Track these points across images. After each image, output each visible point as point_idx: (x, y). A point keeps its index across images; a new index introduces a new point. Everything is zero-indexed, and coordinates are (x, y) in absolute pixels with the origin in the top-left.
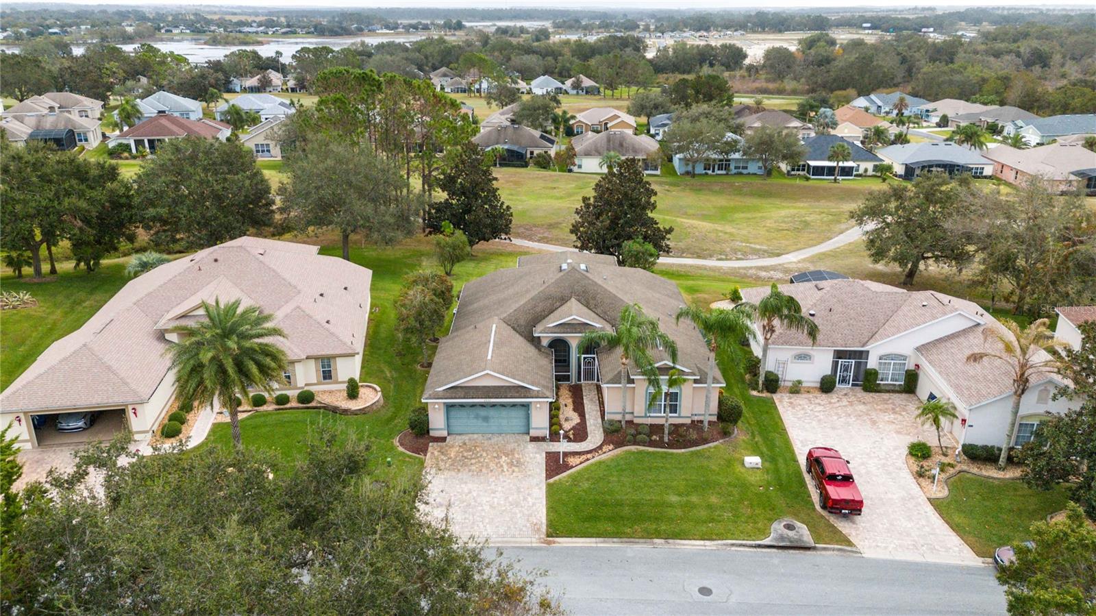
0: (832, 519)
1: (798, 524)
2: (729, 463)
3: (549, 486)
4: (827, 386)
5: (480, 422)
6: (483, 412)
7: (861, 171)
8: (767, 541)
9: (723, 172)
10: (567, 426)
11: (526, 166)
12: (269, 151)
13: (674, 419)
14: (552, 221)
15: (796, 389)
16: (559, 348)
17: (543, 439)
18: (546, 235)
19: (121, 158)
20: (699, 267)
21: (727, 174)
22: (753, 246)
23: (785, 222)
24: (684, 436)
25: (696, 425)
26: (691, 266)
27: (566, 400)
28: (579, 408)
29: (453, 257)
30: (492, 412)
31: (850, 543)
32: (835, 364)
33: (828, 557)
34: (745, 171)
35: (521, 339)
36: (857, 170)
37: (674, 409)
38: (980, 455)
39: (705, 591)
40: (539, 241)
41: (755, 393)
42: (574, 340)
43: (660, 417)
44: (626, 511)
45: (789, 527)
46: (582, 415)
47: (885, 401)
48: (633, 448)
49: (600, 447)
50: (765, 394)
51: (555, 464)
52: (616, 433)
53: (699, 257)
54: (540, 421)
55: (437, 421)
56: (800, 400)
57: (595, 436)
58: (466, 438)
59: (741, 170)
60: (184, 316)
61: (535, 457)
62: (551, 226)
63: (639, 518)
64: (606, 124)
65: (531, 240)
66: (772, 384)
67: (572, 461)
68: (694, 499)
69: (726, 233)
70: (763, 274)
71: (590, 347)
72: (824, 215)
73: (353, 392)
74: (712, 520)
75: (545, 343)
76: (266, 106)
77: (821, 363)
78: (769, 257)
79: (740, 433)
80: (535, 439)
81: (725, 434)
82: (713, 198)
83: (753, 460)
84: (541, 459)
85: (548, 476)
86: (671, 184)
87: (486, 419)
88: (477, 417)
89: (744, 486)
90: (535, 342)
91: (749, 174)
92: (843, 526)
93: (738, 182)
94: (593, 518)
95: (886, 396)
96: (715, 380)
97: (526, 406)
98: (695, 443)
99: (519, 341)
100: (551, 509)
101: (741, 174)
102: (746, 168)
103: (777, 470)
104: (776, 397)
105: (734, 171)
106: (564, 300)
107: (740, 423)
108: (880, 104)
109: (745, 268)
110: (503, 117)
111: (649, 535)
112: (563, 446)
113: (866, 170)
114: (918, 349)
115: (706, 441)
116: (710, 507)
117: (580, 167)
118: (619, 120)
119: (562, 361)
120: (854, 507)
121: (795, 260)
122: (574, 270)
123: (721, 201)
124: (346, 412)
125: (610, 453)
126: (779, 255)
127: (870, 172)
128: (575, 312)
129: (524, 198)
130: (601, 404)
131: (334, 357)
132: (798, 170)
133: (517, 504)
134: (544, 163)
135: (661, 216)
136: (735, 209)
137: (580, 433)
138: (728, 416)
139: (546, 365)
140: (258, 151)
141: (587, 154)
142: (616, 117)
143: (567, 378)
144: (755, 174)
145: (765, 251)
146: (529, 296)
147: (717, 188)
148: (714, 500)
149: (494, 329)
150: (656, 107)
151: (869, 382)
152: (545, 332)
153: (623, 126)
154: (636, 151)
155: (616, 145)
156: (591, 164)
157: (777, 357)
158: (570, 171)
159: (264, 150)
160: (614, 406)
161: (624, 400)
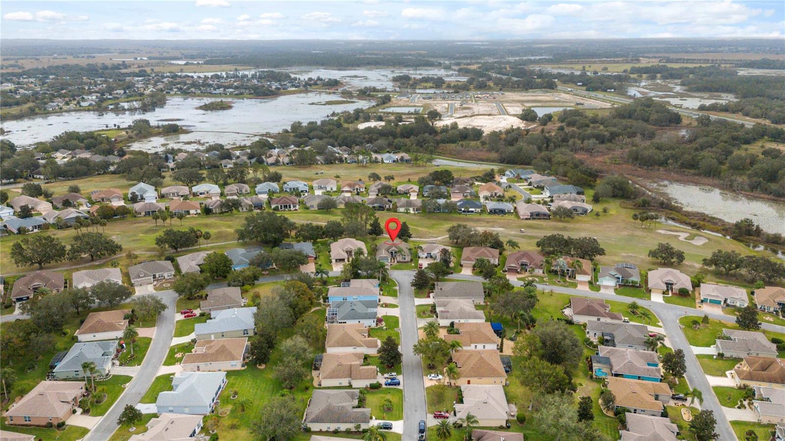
2: (410, 264)
4: (426, 258)
11: (384, 210)
13: (405, 261)
15: (422, 258)
16: (392, 253)
19: (279, 211)
20: (419, 240)
21: (439, 212)
24: (408, 262)
28: (394, 259)
29: (374, 239)
34: (445, 211)
37: (405, 259)
39: (404, 273)
42: (394, 252)
48: (400, 263)
52: (398, 262)
53: (419, 238)
57: (396, 262)
60: (346, 249)
63: (399, 269)
64: (409, 190)
65: (386, 234)
66: (419, 257)
68: (405, 267)
69: (429, 231)
71: (396, 253)
73: (367, 257)
74: (407, 269)
76: (299, 186)
77: (426, 255)
79: (413, 262)
81: (411, 262)
83: (413, 264)
86: (423, 216)
87: (383, 260)
89: (411, 266)
93: (441, 215)
96: (409, 256)
97: (388, 259)
99: (387, 252)
105: (442, 211)
106: (392, 247)
108: (514, 174)
109: (428, 241)
110: (375, 188)
114: (437, 253)
117: (399, 210)
118: (412, 190)
119: (392, 255)
123: (434, 222)
124: (367, 259)
125: (397, 264)
127: (480, 211)
128: (394, 248)
132: (460, 211)
134: (389, 210)
135: (411, 232)
136: (437, 224)
137: (394, 262)
138: (412, 260)
139: (390, 254)
141: (401, 207)
142: (412, 188)
144: (447, 212)
146: (388, 246)
147: (434, 218)
148: (407, 267)
149: (384, 250)
150: (427, 182)
151: (431, 257)
152: (390, 251)
153: (414, 191)
154: (414, 206)
155: (409, 204)
156: (402, 210)
157: (420, 254)
158: (396, 212)
159: (313, 206)
160: (398, 259)
161: (399, 258)
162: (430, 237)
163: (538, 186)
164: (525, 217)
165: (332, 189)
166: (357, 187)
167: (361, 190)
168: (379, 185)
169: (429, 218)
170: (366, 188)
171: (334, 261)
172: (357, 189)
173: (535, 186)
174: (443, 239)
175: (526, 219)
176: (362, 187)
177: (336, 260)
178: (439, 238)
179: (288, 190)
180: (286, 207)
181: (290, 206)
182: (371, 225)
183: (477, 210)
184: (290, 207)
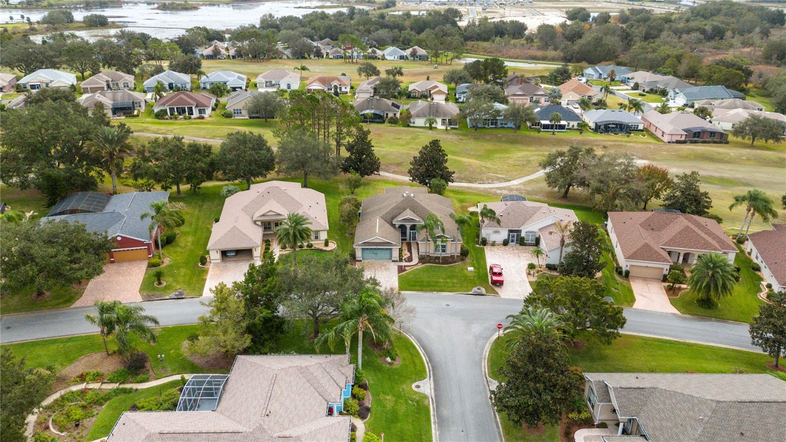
0: (494, 287)
1: (482, 288)
2: (462, 270)
3: (399, 276)
4: (505, 243)
5: (374, 255)
6: (375, 251)
7: (570, 126)
8: (470, 293)
9: (494, 126)
10: (405, 257)
11: (383, 122)
12: (241, 113)
13: (444, 255)
14: (399, 162)
15: (493, 244)
16: (402, 228)
17: (397, 261)
18: (396, 169)
19: (164, 119)
20: (469, 188)
21: (496, 128)
22: (498, 175)
23: (518, 160)
24: (446, 261)
25: (452, 257)
26: (465, 187)
27: (405, 248)
28: (410, 250)
29: (355, 185)
30: (378, 252)
31: (497, 293)
32: (509, 235)
33: (490, 298)
34: (506, 126)
35: (388, 224)
36: (568, 126)
37: (444, 251)
38: (551, 267)
39: (448, 305)
40: (392, 173)
41: (478, 246)
42: (408, 225)
43: (440, 254)
44: (425, 284)
45: (479, 289)
46: (411, 253)
47: (526, 249)
48: (429, 264)
49: (417, 264)
50: (482, 246)
51: (401, 269)
52: (423, 259)
53: (470, 182)
54: (396, 255)
55: (359, 254)
56: (494, 248)
57: (415, 260)
58: (369, 261)
59: (503, 125)
60: (263, 215)
61: (394, 267)
62: (399, 164)
63: (428, 286)
64: (430, 91)
65: (388, 172)
66: (484, 242)
67: (407, 268)
68: (448, 280)
69: (486, 168)
70: (499, 191)
71: (413, 227)
72: (540, 156)
73: (326, 244)
74: (453, 287)
75: (397, 226)
76: (229, 79)
77: (504, 235)
78: (505, 182)
79: (468, 260)
80: (393, 261)
81: (462, 260)
82: (485, 144)
83: (471, 269)
84: (396, 268)
85: (398, 273)
86: (464, 135)
87: (376, 254)
88: (373, 253)
89: (466, 277)
90: (393, 226)
91: (508, 127)
92: (497, 289)
93: (501, 133)
94: (414, 286)
95: (527, 247)
96: (459, 240)
97: (391, 249)
98: (451, 263)
99: (388, 226)
100: (399, 283)
101: (504, 128)
102: (506, 124)
103: (479, 272)
104: (485, 247)
105: (500, 126)
106: (405, 209)
107: (468, 256)
108: (601, 72)
109: (491, 188)
110: (369, 86)
111: (432, 291)
112: (404, 264)
113: (573, 126)
114: (539, 230)
115: (455, 262)
116: (453, 283)
117: (414, 123)
118: (437, 89)
119: (404, 233)
120: (500, 283)
121: (516, 184)
122: (408, 196)
123: (489, 146)
124: (325, 251)
125: (420, 266)
126: (509, 181)
127: (576, 127)
128: (408, 214)
129: (383, 145)
130: (418, 249)
131: (319, 231)
132: (536, 125)
133: (388, 281)
134: (394, 121)
136: (496, 151)
137: (410, 259)
138: (464, 254)
139: (398, 234)
140: (235, 113)
141: (418, 118)
142: (436, 87)
143: (405, 240)
144: (511, 128)
145: (503, 179)
146: (391, 208)
147: (488, 138)
148: (455, 281)
149: (378, 221)
150: (460, 78)
151: (521, 242)
152: (397, 222)
153: (440, 92)
154: (445, 115)
155: (434, 111)
156: (420, 122)
157: (486, 232)
158: (408, 126)
159: (238, 112)
160: (423, 250)
161: (426, 248)
162: (492, 180)
163: (652, 90)
164: (675, 139)
165: (289, 87)
166: (335, 83)
167: (343, 89)
168: (375, 81)
169: (476, 139)
170: (352, 88)
171: (215, 256)
172: (336, 87)
173: (647, 89)
174: (524, 184)
175: (678, 142)
176: (345, 85)
177: (224, 253)
178: (515, 182)
179: (208, 87)
180: (182, 111)
181: (191, 110)
182: (350, 148)
183: (572, 123)
184: (191, 113)
